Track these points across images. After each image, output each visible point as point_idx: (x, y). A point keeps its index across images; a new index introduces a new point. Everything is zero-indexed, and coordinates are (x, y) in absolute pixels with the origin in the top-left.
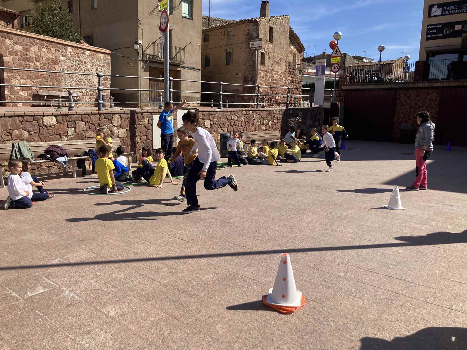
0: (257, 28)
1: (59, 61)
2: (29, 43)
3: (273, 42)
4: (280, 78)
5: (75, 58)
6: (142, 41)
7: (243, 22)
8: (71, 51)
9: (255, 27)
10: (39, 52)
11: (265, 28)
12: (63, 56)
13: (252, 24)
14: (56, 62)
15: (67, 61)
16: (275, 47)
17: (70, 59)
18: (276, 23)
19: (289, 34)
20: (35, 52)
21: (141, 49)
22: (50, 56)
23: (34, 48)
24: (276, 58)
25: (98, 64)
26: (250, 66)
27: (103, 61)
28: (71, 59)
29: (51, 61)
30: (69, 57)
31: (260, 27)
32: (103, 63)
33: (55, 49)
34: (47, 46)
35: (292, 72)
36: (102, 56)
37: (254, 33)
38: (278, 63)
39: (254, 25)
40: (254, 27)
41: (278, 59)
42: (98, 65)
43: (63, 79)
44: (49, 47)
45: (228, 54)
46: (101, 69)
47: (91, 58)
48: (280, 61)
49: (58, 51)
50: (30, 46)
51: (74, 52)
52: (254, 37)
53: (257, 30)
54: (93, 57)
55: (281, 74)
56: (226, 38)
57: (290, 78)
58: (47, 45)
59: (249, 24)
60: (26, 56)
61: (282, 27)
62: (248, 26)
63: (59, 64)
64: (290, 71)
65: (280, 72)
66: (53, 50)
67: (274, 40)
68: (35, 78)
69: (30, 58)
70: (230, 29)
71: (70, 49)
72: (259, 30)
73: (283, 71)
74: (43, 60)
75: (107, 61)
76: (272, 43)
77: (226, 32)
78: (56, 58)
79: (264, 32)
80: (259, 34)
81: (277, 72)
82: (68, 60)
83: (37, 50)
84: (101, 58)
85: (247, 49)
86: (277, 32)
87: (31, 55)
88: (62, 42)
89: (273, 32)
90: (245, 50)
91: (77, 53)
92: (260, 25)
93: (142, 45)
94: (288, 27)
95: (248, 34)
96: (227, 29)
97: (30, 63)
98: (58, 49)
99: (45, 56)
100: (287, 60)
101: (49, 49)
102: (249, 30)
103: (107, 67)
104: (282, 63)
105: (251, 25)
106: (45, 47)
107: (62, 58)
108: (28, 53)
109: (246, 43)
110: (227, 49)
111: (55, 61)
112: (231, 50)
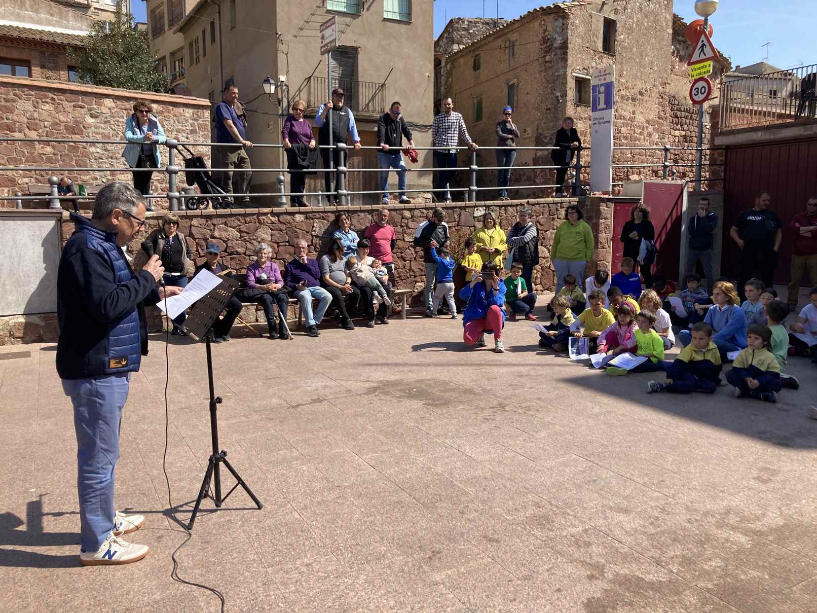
0: (563, 24)
1: (84, 127)
2: (11, 96)
3: (617, 53)
4: (641, 134)
5: (120, 120)
6: (288, 77)
7: (532, 16)
8: (113, 105)
9: (559, 23)
10: (35, 111)
11: (588, 23)
12: (92, 116)
13: (553, 15)
14: (76, 128)
15: (102, 125)
16: (621, 64)
17: (109, 121)
18: (625, 8)
19: (670, 31)
20: (25, 111)
21: (285, 93)
22: (62, 118)
23: (24, 106)
24: (627, 88)
25: (180, 127)
26: (549, 109)
27: (191, 121)
28: (112, 122)
29: (62, 127)
30: (106, 118)
31: (570, 21)
32: (192, 125)
33: (72, 104)
34: (53, 99)
35: (686, 118)
36: (189, 112)
37: (556, 36)
38: (634, 100)
39: (556, 20)
40: (557, 24)
41: (636, 91)
42: (178, 131)
43: (93, 161)
44: (57, 101)
45: (511, 88)
46: (187, 138)
47: (160, 117)
48: (641, 93)
49: (81, 107)
50: (14, 101)
51: (119, 107)
52: (555, 45)
53: (564, 28)
54: (166, 114)
55: (645, 125)
56: (507, 56)
57: (677, 133)
58: (55, 97)
59: (545, 18)
60: (5, 121)
61: (646, 16)
62: (543, 23)
63: (82, 131)
64: (676, 117)
65: (640, 118)
66: (68, 106)
67: (618, 48)
68: (26, 161)
69: (15, 124)
70: (514, 36)
71: (109, 102)
72: (567, 28)
73: (652, 116)
74: (45, 127)
75: (200, 122)
76: (613, 56)
77: (507, 44)
78: (76, 122)
79: (585, 34)
80: (569, 37)
81: (632, 119)
82: (105, 122)
83: (32, 109)
84: (187, 115)
85: (543, 74)
86: (631, 29)
87: (15, 118)
88: (89, 90)
89: (616, 31)
90: (538, 75)
91: (126, 109)
92: (571, 16)
93: (286, 85)
94: (669, 17)
95: (545, 40)
96: (509, 35)
97: (14, 134)
98: (80, 103)
99: (49, 119)
100: (664, 93)
101: (59, 104)
102: (545, 31)
103: (202, 133)
104: (646, 98)
105: (549, 20)
106: (48, 100)
107: (91, 121)
108: (10, 116)
109: (540, 60)
110: (507, 80)
111: (72, 127)
112: (515, 81)
